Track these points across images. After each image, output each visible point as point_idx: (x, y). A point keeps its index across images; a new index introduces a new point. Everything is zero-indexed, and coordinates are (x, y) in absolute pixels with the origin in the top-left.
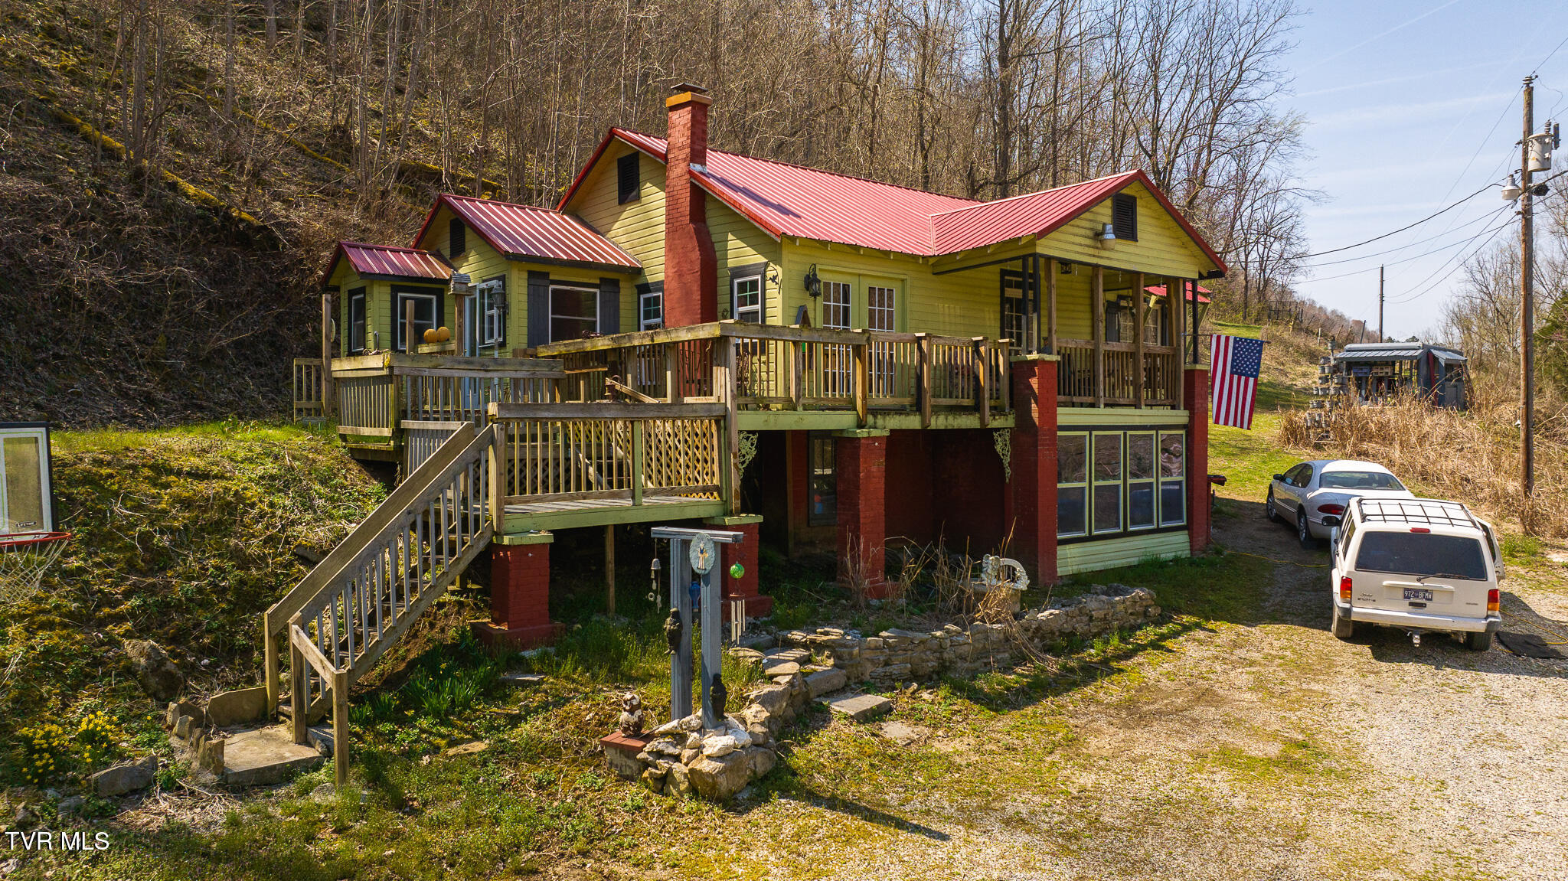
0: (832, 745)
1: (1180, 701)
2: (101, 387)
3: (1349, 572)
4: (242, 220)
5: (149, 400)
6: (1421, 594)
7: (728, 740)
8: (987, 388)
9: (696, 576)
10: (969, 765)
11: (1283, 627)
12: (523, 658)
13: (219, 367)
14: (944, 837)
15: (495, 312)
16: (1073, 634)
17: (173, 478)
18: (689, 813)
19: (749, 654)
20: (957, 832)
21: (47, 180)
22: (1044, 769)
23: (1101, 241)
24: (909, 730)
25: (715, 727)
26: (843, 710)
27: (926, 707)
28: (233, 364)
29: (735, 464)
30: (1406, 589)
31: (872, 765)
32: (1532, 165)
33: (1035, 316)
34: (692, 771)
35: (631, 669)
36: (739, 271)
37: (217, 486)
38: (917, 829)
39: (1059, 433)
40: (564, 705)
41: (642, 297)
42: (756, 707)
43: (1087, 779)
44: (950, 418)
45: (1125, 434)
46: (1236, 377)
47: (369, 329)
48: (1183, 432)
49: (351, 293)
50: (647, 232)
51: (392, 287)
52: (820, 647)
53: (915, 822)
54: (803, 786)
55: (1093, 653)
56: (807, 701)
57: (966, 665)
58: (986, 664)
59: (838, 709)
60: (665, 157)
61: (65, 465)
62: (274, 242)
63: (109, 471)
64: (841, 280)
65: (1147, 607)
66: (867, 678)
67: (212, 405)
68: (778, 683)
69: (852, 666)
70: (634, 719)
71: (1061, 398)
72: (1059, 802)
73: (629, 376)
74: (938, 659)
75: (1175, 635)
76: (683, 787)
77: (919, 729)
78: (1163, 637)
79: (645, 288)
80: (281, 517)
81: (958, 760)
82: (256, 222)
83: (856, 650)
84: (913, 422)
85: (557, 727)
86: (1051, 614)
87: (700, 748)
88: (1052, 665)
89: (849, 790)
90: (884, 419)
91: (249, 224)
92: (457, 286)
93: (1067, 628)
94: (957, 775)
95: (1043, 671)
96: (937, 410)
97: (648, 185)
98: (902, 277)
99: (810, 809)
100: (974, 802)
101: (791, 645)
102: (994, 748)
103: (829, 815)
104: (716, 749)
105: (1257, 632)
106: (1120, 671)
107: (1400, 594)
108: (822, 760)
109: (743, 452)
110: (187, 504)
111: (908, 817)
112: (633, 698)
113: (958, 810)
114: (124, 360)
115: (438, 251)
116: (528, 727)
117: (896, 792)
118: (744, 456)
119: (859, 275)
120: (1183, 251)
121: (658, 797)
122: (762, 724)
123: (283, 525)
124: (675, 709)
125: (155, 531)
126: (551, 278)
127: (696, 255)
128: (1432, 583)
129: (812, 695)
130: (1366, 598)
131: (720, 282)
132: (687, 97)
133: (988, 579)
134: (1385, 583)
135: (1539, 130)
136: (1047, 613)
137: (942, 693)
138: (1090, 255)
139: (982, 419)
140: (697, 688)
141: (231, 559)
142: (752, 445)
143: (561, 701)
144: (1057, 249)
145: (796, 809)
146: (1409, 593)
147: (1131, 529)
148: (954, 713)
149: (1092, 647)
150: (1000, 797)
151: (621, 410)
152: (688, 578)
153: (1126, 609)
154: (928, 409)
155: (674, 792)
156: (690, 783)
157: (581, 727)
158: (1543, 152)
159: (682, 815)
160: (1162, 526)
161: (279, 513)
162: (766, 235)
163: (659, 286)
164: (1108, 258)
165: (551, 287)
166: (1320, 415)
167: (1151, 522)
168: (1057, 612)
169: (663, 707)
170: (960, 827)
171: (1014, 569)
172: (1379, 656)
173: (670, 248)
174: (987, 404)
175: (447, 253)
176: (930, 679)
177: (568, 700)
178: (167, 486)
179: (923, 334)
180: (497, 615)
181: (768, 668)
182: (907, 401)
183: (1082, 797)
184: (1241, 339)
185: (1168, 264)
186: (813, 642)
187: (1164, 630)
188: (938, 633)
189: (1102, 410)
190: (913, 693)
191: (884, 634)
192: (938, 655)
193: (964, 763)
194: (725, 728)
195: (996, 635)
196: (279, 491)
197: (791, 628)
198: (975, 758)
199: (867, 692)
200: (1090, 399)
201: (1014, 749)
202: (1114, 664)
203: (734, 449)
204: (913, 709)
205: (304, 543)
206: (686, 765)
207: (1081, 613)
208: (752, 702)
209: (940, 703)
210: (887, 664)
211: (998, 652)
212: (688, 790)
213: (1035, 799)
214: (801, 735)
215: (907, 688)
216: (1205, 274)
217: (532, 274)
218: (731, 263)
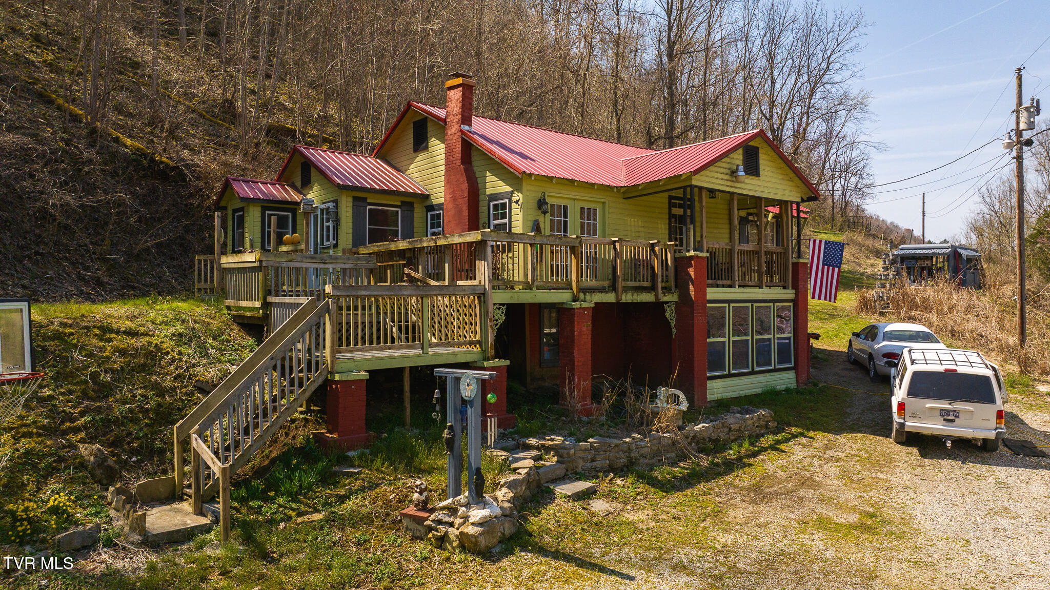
0: (556, 516)
1: (790, 485)
2: (67, 274)
3: (903, 399)
4: (162, 162)
5: (99, 283)
6: (952, 413)
7: (485, 512)
8: (660, 274)
9: (464, 402)
10: (648, 529)
11: (859, 435)
12: (348, 456)
13: (145, 260)
14: (631, 578)
15: (330, 224)
16: (717, 440)
17: (114, 335)
18: (459, 562)
19: (500, 454)
20: (640, 575)
21: (33, 136)
22: (699, 532)
23: (735, 177)
24: (608, 505)
25: (477, 504)
26: (563, 492)
27: (619, 490)
28: (155, 258)
29: (491, 326)
30: (942, 410)
31: (583, 529)
32: (1022, 126)
33: (692, 226)
34: (461, 533)
35: (421, 464)
36: (494, 197)
37: (143, 340)
38: (613, 572)
39: (708, 305)
40: (375, 488)
41: (429, 214)
42: (504, 490)
43: (728, 539)
44: (635, 295)
45: (752, 306)
46: (826, 267)
47: (247, 235)
48: (791, 304)
49: (235, 211)
50: (432, 170)
51: (262, 207)
52: (548, 449)
53: (612, 568)
54: (536, 543)
55: (731, 453)
56: (539, 486)
57: (646, 461)
58: (659, 461)
59: (560, 491)
60: (444, 121)
61: (41, 327)
62: (183, 177)
63: (71, 330)
64: (563, 203)
65: (768, 422)
66: (579, 470)
67: (141, 286)
68: (519, 474)
69: (569, 462)
70: (422, 498)
71: (710, 281)
72: (709, 554)
73: (420, 267)
74: (627, 457)
75: (787, 440)
76: (455, 544)
77: (614, 505)
78: (779, 442)
79: (431, 208)
80: (186, 361)
81: (641, 525)
82: (172, 164)
83: (572, 451)
84: (610, 298)
85: (370, 503)
86: (703, 427)
87: (466, 518)
88: (705, 461)
89: (568, 546)
90: (591, 296)
91: (167, 165)
92: (305, 206)
93: (714, 436)
94: (640, 536)
95: (698, 465)
96: (626, 289)
97: (433, 139)
98: (602, 200)
99: (541, 559)
100: (652, 554)
101: (528, 447)
102: (665, 517)
103: (553, 563)
104: (478, 519)
105: (841, 438)
106: (750, 465)
107: (938, 413)
108: (549, 526)
109: (496, 318)
110: (123, 352)
111: (607, 564)
112: (422, 484)
113: (641, 559)
114: (82, 256)
115: (293, 183)
116: (351, 503)
117: (599, 548)
118: (497, 320)
119: (574, 199)
120: (790, 183)
121: (438, 551)
122: (509, 501)
123: (187, 367)
124: (450, 491)
125: (101, 371)
126: (368, 201)
127: (465, 186)
128: (959, 406)
129: (542, 482)
130: (915, 416)
131: (481, 203)
132: (459, 81)
133: (661, 403)
134: (927, 406)
135: (1026, 103)
136: (700, 426)
137: (630, 480)
138: (728, 186)
139: (656, 296)
140: (465, 477)
141: (152, 390)
142: (502, 313)
143: (373, 486)
144: (706, 182)
145: (531, 559)
146: (943, 412)
147: (757, 369)
148: (638, 494)
149: (731, 449)
150: (669, 551)
151: (415, 290)
152: (459, 403)
153: (754, 423)
154: (620, 289)
155: (449, 548)
156: (460, 542)
157: (387, 503)
158: (1029, 117)
159: (454, 563)
160: (777, 367)
161: (185, 358)
162: (511, 172)
163: (440, 206)
164: (740, 188)
165: (369, 207)
166: (883, 293)
167: (770, 364)
168: (707, 425)
169: (442, 490)
170: (642, 571)
171: (678, 396)
172: (924, 455)
173: (448, 181)
174: (660, 285)
175: (299, 184)
176: (622, 471)
177: (378, 485)
178: (110, 340)
179: (617, 239)
180: (330, 428)
181: (513, 463)
182: (606, 284)
183: (725, 551)
184: (829, 242)
185: (779, 192)
186: (543, 445)
187: (779, 437)
188: (627, 440)
189: (737, 289)
190: (611, 480)
191: (591, 440)
192: (627, 454)
193: (645, 528)
194: (485, 505)
195: (666, 441)
196: (185, 344)
197: (528, 436)
198: (652, 524)
199: (579, 479)
200: (729, 282)
201: (678, 518)
202: (746, 460)
203: (491, 315)
204: (610, 491)
205: (201, 379)
206: (458, 529)
207: (723, 426)
208: (502, 486)
209: (629, 487)
210: (593, 460)
211: (668, 452)
212: (458, 546)
213: (692, 552)
214: (535, 508)
215: (606, 476)
216: (805, 199)
217: (355, 199)
218: (489, 191)
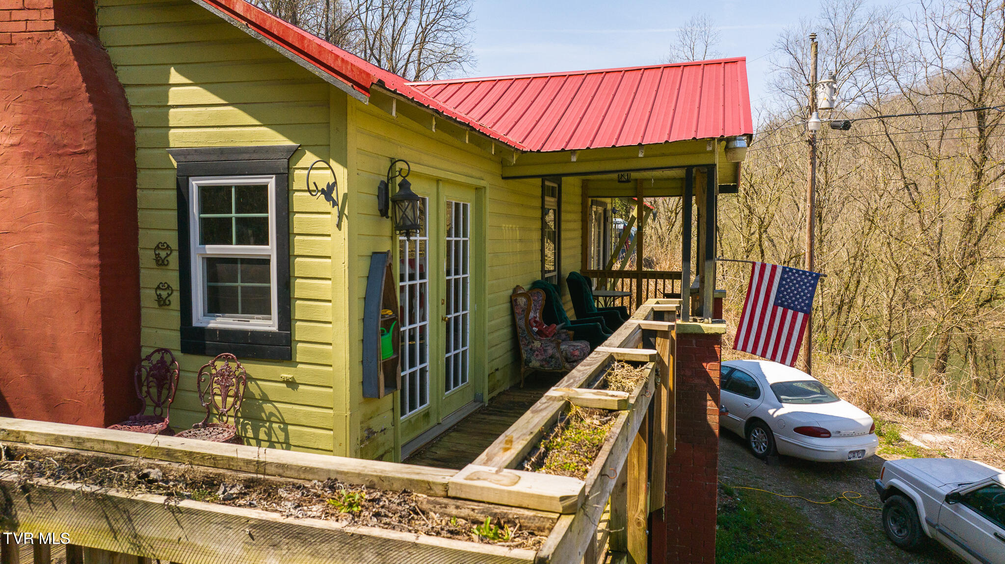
32: (823, 104)
158: (831, 94)
218: (178, 139)
